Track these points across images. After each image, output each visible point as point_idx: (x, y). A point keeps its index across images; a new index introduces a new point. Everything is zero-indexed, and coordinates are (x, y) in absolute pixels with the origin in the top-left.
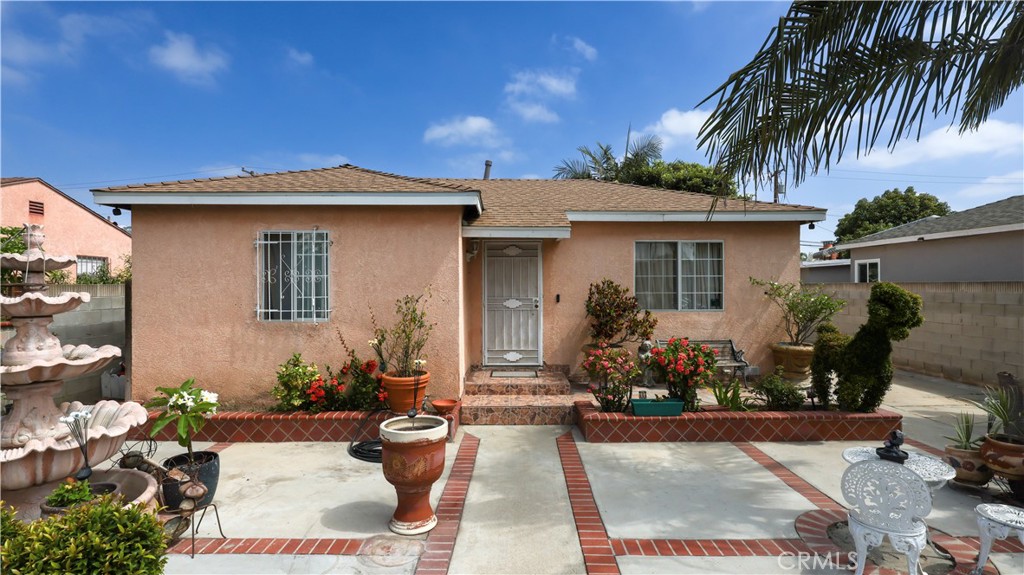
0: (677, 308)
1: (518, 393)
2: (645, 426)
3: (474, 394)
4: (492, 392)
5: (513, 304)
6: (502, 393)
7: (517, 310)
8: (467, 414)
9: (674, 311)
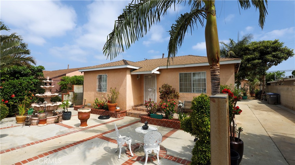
0: (191, 92)
1: (143, 111)
2: (153, 121)
3: (134, 110)
4: (138, 110)
5: (150, 90)
6: (140, 111)
7: (150, 91)
8: (127, 114)
9: (191, 93)
